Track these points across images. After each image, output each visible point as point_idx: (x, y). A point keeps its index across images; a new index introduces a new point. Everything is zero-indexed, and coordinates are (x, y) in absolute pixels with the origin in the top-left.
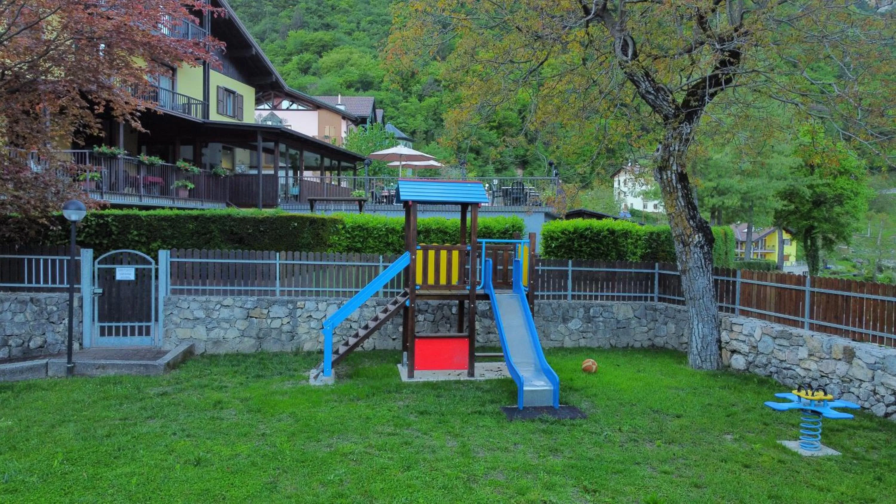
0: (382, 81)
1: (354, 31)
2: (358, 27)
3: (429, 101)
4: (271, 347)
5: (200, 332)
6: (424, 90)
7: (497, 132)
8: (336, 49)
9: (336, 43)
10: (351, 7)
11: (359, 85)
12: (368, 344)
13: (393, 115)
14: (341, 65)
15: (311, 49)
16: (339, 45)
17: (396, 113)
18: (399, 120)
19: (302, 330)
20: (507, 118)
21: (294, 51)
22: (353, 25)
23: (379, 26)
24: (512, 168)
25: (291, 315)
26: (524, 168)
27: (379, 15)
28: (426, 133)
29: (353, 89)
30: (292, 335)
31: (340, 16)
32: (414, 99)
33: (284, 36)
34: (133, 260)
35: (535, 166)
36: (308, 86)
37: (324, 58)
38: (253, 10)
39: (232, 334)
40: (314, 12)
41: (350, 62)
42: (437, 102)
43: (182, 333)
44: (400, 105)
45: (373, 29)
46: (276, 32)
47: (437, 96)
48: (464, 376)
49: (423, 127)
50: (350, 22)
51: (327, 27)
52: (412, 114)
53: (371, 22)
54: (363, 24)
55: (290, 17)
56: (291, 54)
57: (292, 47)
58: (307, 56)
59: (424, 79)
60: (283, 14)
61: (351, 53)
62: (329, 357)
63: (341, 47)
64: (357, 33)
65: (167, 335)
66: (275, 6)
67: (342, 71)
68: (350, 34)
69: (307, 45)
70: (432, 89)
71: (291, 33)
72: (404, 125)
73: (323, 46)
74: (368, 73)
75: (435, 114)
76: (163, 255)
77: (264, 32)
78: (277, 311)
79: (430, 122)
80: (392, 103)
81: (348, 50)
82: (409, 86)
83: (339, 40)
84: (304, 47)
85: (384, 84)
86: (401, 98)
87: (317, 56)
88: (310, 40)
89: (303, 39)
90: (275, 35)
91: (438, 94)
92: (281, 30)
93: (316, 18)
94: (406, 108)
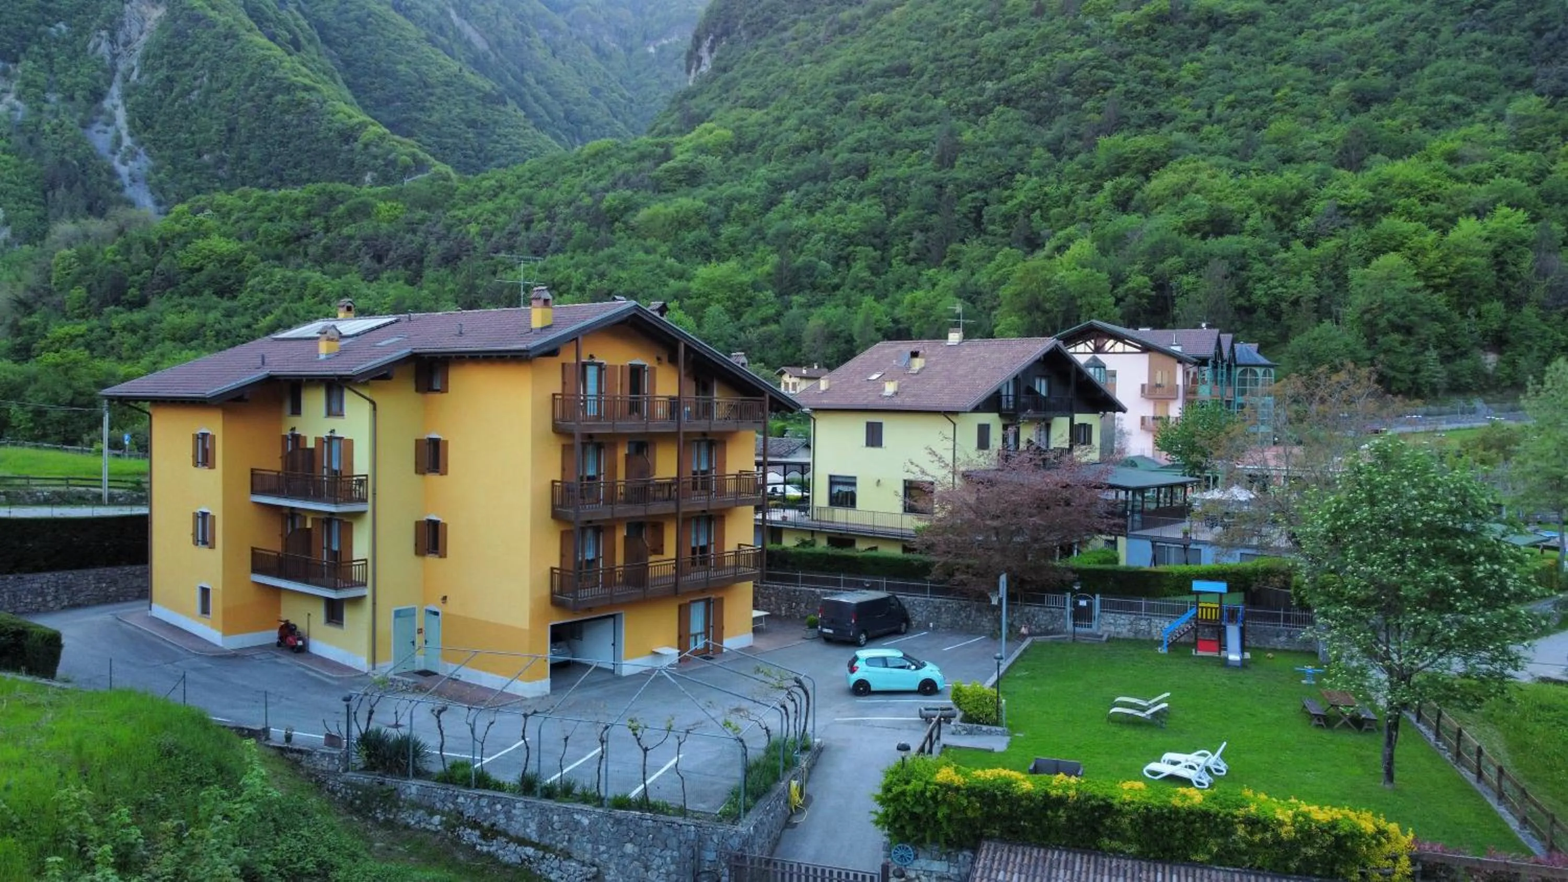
0: (1247, 217)
1: (1202, 123)
2: (1209, 116)
3: (1328, 246)
4: (1140, 637)
5: (1112, 628)
6: (1317, 226)
7: (1447, 294)
8: (1172, 164)
9: (1174, 151)
10: (1198, 78)
11: (1208, 228)
12: (1182, 639)
13: (1262, 275)
14: (1179, 193)
15: (1134, 166)
16: (1178, 156)
17: (1269, 270)
18: (1273, 283)
19: (1154, 631)
20: (1467, 270)
21: (1106, 171)
22: (1201, 114)
23: (1247, 111)
24: (1477, 352)
25: (1149, 624)
26: (1500, 352)
27: (1247, 90)
28: (1318, 300)
29: (1198, 235)
30: (1149, 632)
31: (1180, 97)
32: (1297, 245)
33: (1091, 146)
34: (1085, 598)
35: (1522, 348)
36: (1129, 234)
37: (1154, 182)
38: (1042, 103)
39: (1125, 631)
40: (1139, 97)
41: (1195, 186)
42: (1340, 248)
43: (1105, 628)
44: (1275, 257)
45: (1236, 117)
46: (1080, 138)
47: (1340, 237)
48: (1216, 654)
49: (1314, 291)
50: (1195, 108)
51: (1159, 120)
52: (1296, 270)
53: (1232, 106)
54: (1218, 110)
55: (1099, 111)
56: (1101, 176)
57: (1104, 164)
58: (1125, 181)
59: (1320, 206)
60: (1088, 105)
61: (1197, 170)
62: (1165, 644)
63: (1180, 159)
64: (1207, 129)
65: (1099, 628)
66: (1075, 94)
67: (1182, 204)
68: (1195, 130)
69: (1126, 159)
70: (1332, 223)
71: (1103, 141)
72: (1280, 289)
73: (1152, 161)
74: (1225, 205)
75: (1336, 267)
76: (1098, 596)
77: (1061, 140)
78: (1143, 622)
79: (1326, 282)
80: (1261, 255)
81: (1192, 165)
82: (1293, 219)
83: (1178, 145)
84: (1120, 166)
85: (1250, 222)
86: (1276, 245)
87: (1142, 178)
88: (1133, 152)
89: (1120, 151)
90: (1076, 144)
91: (1342, 231)
92: (1087, 136)
93: (1140, 107)
94: (1284, 261)
